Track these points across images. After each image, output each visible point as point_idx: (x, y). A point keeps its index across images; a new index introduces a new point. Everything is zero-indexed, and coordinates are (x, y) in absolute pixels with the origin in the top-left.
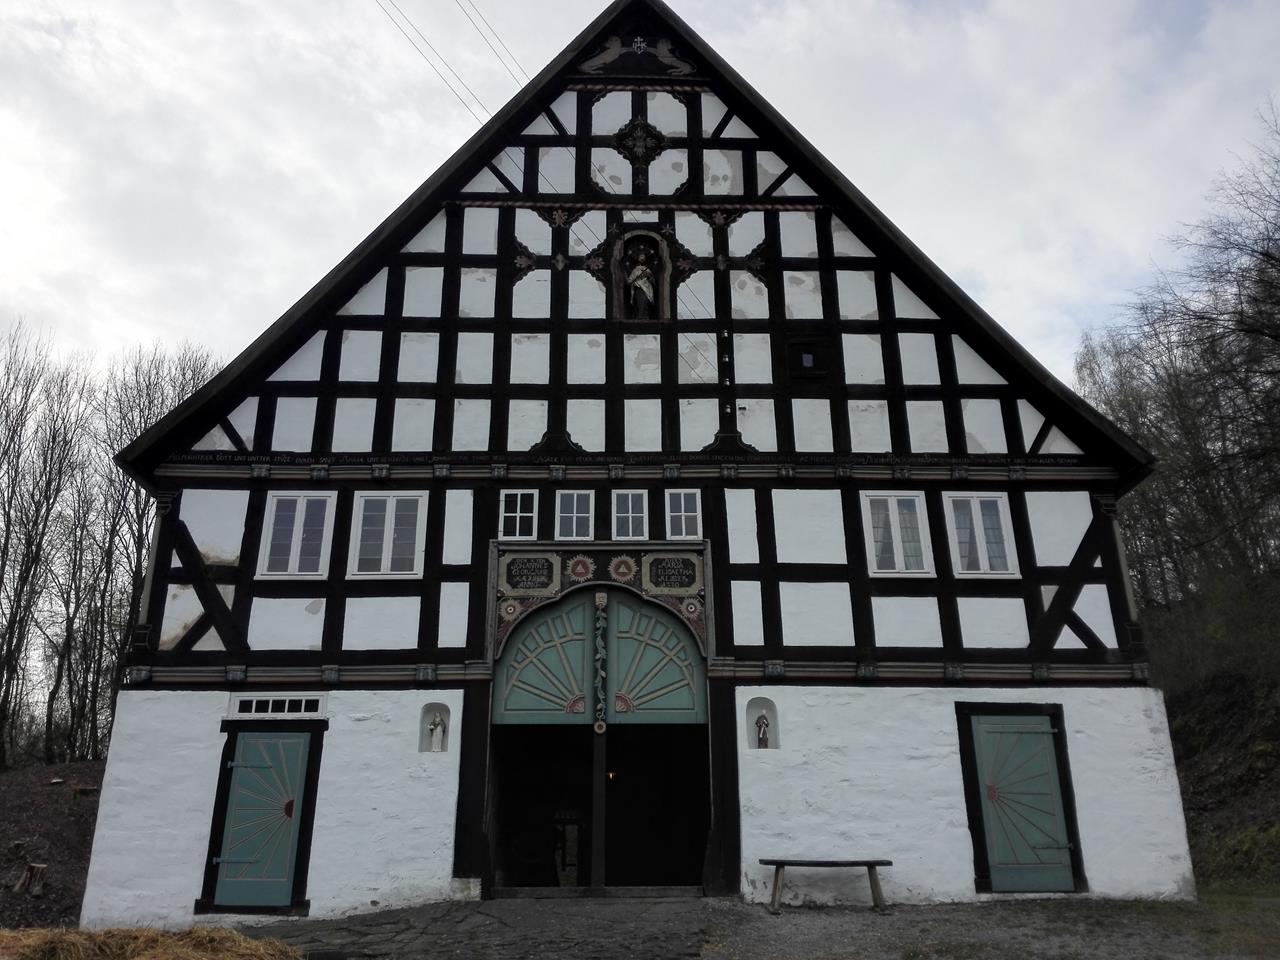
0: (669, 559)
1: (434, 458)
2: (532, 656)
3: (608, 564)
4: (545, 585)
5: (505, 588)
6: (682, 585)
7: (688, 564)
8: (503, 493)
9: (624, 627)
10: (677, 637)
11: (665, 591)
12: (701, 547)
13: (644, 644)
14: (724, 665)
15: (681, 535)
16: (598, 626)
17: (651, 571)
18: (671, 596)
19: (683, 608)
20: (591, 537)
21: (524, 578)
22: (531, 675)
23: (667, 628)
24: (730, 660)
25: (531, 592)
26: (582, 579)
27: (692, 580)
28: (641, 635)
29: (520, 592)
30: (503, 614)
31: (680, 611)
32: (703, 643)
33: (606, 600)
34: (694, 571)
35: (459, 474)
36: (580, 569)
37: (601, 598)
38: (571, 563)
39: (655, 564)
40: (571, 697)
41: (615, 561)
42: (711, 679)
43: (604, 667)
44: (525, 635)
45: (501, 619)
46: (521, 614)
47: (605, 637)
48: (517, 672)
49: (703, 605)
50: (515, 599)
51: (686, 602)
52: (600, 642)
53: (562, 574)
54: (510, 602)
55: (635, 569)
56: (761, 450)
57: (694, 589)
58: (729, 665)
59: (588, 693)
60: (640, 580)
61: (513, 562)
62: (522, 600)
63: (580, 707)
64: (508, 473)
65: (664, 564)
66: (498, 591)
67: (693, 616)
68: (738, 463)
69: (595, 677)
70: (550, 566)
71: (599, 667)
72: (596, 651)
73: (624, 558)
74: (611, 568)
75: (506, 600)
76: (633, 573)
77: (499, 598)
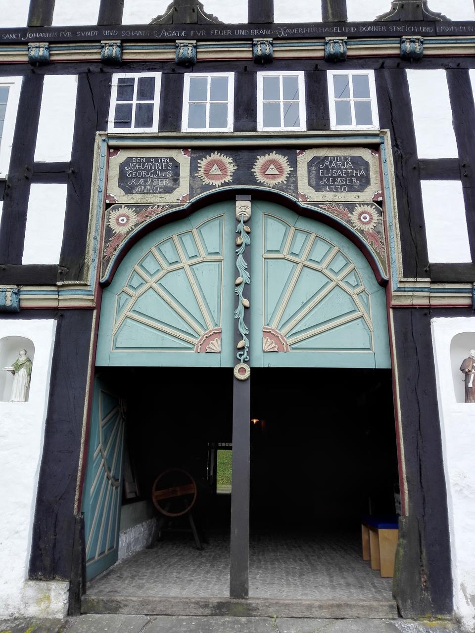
0: (334, 157)
1: (29, 35)
2: (152, 281)
3: (252, 164)
4: (169, 190)
5: (116, 193)
6: (351, 189)
7: (359, 163)
8: (116, 77)
9: (274, 245)
10: (345, 258)
11: (329, 196)
12: (376, 140)
13: (300, 266)
14: (414, 290)
15: (351, 124)
16: (239, 242)
17: (309, 172)
18: (337, 203)
19: (354, 217)
20: (229, 128)
21: (142, 181)
22: (150, 304)
23: (332, 246)
24: (424, 282)
25: (150, 198)
26: (217, 183)
27: (365, 181)
28: (297, 255)
29: (137, 198)
30: (113, 224)
31: (349, 221)
32: (383, 263)
33: (249, 210)
34: (367, 170)
35: (61, 55)
36: (215, 170)
37: (243, 206)
38: (203, 163)
39: (315, 162)
40: (202, 332)
41: (262, 160)
42: (395, 308)
43: (247, 294)
44: (143, 254)
45: (109, 232)
46: (136, 225)
47: (248, 256)
48: (132, 301)
49: (381, 213)
50: (129, 206)
51: (358, 210)
52: (241, 262)
53: (192, 176)
54: (123, 210)
55: (287, 169)
56: (453, 19)
57: (368, 194)
58: (422, 290)
59: (226, 328)
60: (295, 182)
61: (128, 161)
62: (138, 208)
63: (215, 345)
64: (122, 54)
65: (327, 163)
66: (107, 197)
67: (369, 228)
68: (424, 35)
69: (236, 306)
70: (177, 166)
71: (241, 294)
72: (237, 274)
73: (274, 156)
74: (257, 169)
75: (117, 208)
76: (286, 175)
77: (108, 206)
